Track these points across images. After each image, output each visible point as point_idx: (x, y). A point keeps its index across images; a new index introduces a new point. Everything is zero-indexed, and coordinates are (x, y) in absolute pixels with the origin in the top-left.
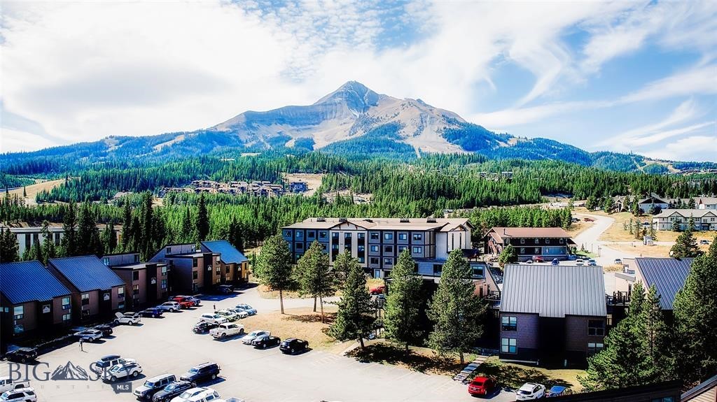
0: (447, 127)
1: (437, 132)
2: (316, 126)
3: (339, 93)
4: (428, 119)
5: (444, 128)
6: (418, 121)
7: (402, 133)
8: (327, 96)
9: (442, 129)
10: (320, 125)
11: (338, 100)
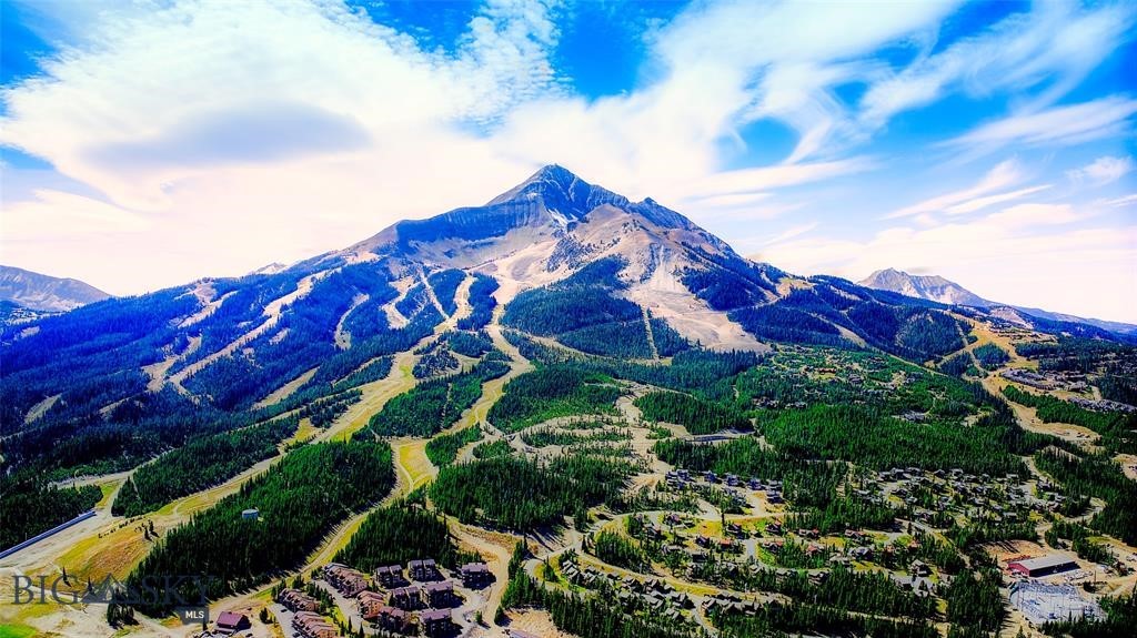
0: (690, 267)
1: (675, 273)
2: (500, 238)
3: (532, 185)
4: (661, 253)
5: (685, 268)
6: (647, 255)
7: (625, 275)
8: (516, 188)
9: (682, 269)
10: (506, 237)
11: (532, 195)
